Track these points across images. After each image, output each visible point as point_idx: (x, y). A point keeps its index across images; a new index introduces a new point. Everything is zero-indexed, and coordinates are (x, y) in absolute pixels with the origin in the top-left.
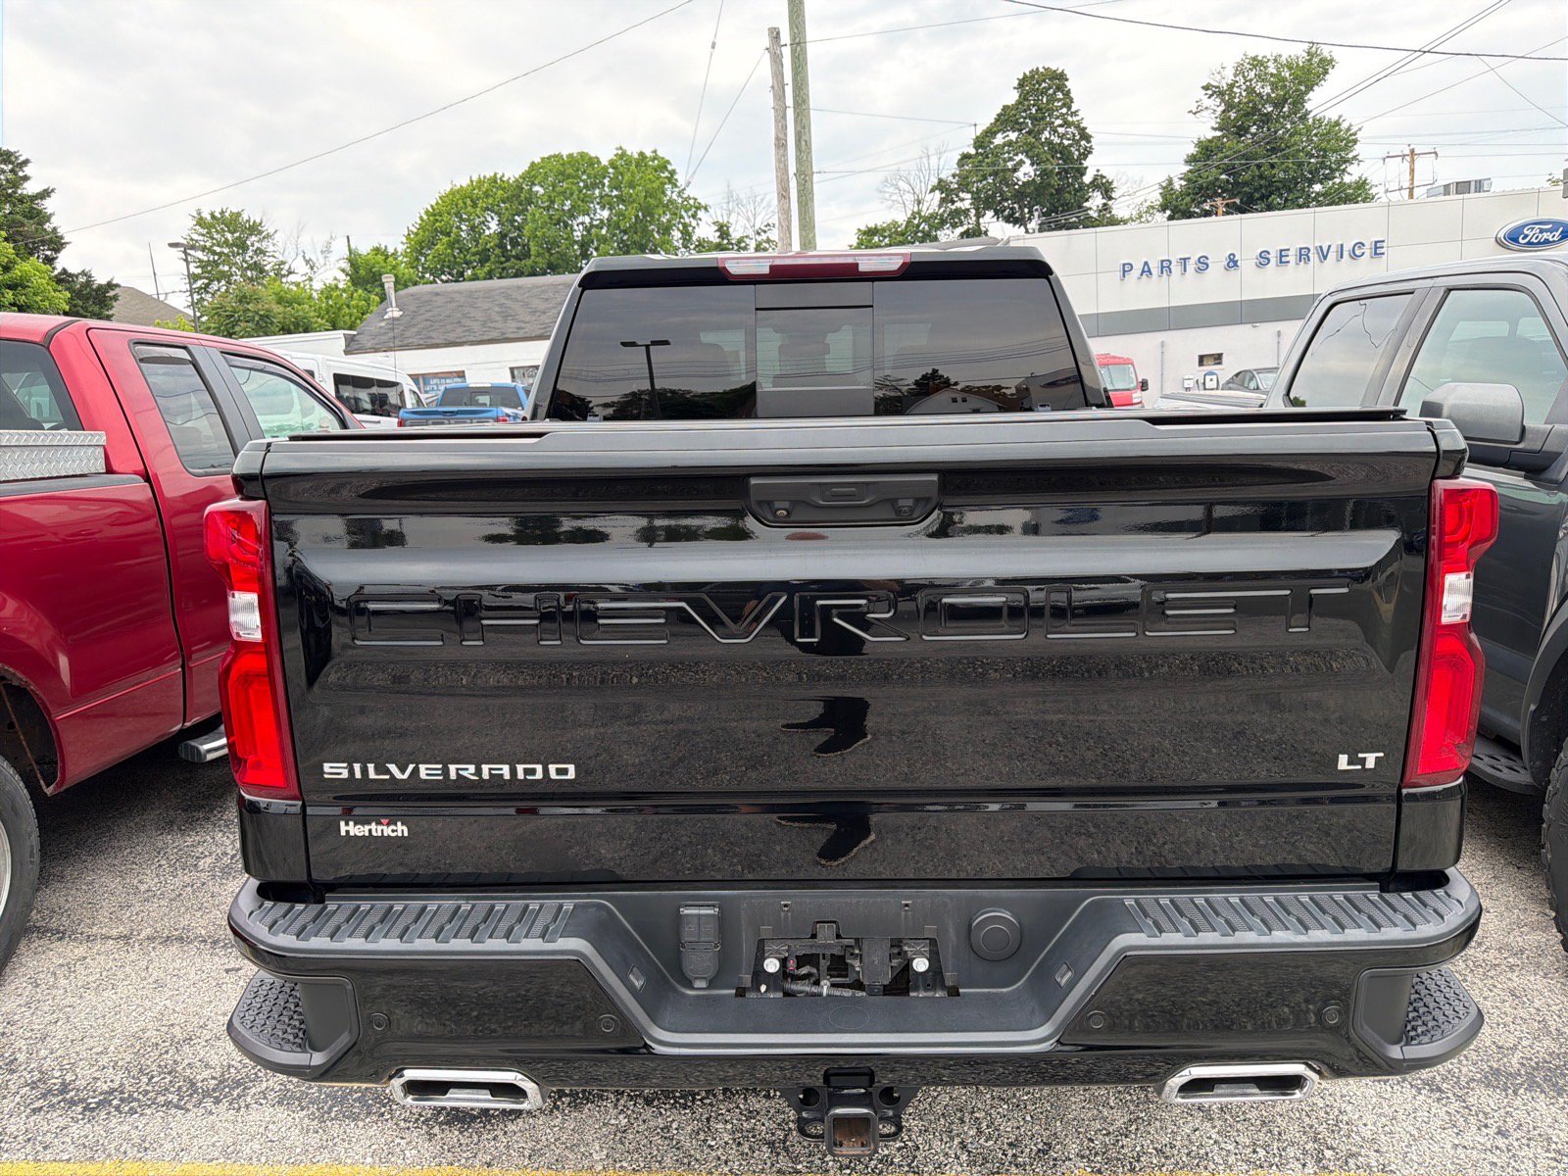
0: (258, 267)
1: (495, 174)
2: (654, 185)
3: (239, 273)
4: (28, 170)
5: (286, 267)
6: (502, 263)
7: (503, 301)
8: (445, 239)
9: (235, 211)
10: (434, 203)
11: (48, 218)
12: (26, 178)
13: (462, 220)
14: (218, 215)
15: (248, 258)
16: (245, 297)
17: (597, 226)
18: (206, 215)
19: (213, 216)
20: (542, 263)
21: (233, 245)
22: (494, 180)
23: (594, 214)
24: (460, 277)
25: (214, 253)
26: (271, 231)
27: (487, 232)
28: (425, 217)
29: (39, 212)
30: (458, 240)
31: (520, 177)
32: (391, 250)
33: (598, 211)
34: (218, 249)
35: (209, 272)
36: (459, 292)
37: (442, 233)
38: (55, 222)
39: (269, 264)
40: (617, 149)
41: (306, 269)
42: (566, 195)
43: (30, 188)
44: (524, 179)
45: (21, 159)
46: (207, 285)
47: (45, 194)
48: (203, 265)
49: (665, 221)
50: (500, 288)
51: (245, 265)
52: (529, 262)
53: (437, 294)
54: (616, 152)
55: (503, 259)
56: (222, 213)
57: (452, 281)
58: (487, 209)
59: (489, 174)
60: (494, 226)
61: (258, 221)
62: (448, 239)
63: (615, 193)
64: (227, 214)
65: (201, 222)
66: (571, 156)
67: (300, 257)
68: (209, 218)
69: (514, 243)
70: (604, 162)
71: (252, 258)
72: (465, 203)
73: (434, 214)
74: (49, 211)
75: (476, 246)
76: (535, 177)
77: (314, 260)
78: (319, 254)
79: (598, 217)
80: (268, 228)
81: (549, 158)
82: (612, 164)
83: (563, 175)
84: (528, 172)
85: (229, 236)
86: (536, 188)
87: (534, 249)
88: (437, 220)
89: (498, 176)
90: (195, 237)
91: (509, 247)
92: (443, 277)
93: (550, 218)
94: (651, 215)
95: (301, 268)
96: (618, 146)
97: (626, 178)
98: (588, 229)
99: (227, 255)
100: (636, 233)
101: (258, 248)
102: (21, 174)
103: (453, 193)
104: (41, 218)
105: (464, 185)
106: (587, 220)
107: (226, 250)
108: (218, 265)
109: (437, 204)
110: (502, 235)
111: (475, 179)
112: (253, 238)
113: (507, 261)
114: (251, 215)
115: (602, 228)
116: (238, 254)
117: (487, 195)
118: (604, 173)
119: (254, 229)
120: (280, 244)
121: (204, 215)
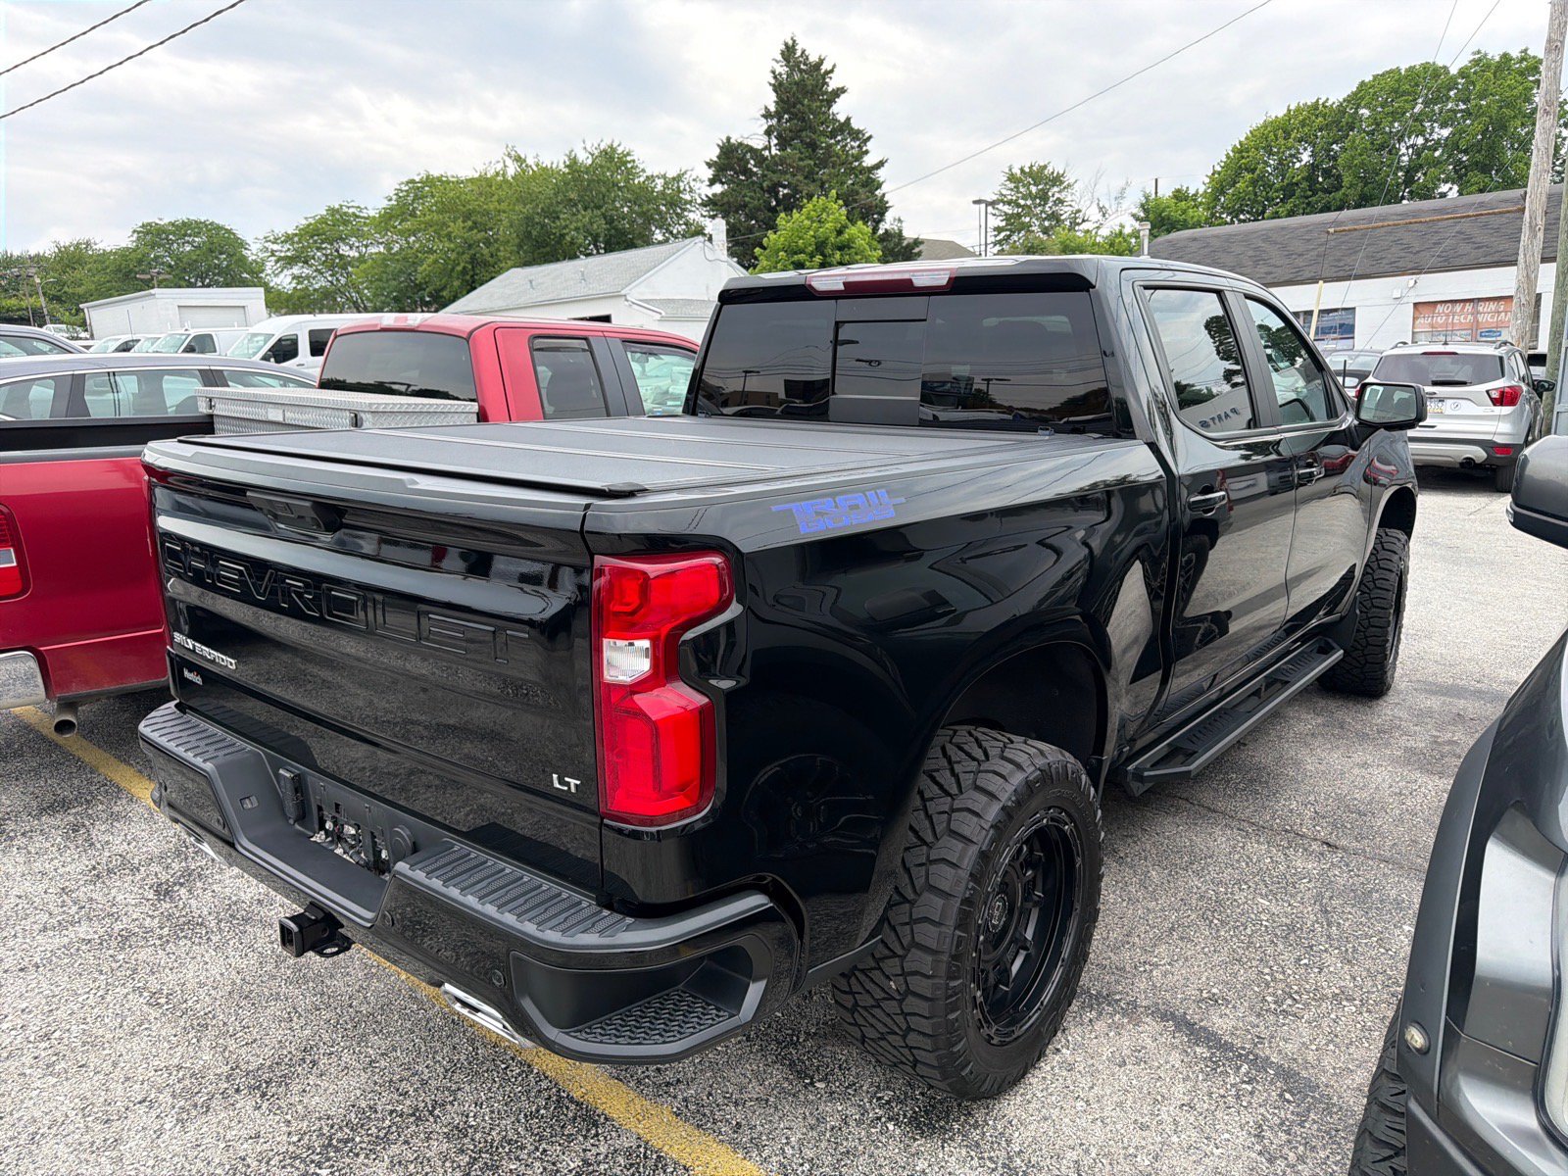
0: (1055, 217)
1: (1318, 101)
2: (1515, 92)
3: (1037, 223)
4: (870, 146)
5: (1081, 214)
6: (1307, 198)
7: (1261, 244)
8: (1248, 176)
9: (1042, 164)
10: (1243, 139)
11: (879, 186)
12: (867, 152)
13: (1271, 153)
14: (1027, 170)
15: (1047, 209)
16: (1032, 247)
17: (1429, 148)
18: (1016, 171)
19: (1022, 170)
20: (1353, 195)
21: (1036, 197)
22: (1315, 106)
23: (1430, 135)
24: (1259, 215)
25: (1018, 206)
26: (1072, 181)
27: (1297, 165)
28: (1231, 154)
29: (874, 180)
30: (1261, 177)
31: (1344, 100)
32: (1192, 192)
33: (1437, 130)
34: (1022, 202)
35: (1012, 224)
36: (1217, 236)
37: (1246, 169)
38: (884, 189)
39: (1065, 212)
40: (1474, 53)
41: (1099, 216)
42: (1397, 115)
43: (869, 161)
44: (1349, 102)
45: (867, 135)
46: (1009, 237)
47: (880, 164)
48: (1008, 218)
49: (1523, 133)
50: (1263, 230)
51: (1044, 216)
52: (1339, 195)
53: (1195, 239)
54: (1472, 57)
55: (1310, 193)
56: (1031, 167)
57: (1250, 220)
58: (1300, 141)
59: (1310, 101)
60: (1306, 157)
61: (1061, 172)
62: (1251, 176)
63: (1462, 106)
64: (1035, 168)
65: (1012, 178)
66: (1411, 69)
67: (1095, 206)
68: (1019, 172)
69: (1327, 173)
70: (1454, 71)
71: (1051, 208)
72: (1276, 136)
73: (1241, 151)
74: (881, 180)
75: (1282, 180)
76: (1362, 98)
77: (1107, 206)
78: (1113, 202)
79: (1435, 136)
80: (1069, 178)
81: (1383, 75)
82: (1463, 73)
83: (1396, 93)
84: (1355, 94)
85: (1034, 189)
86: (1362, 111)
87: (1347, 180)
88: (1243, 157)
89: (1321, 102)
90: (1004, 192)
91: (1320, 179)
92: (1242, 217)
93: (1372, 143)
94: (1504, 128)
95: (1093, 214)
96: (1476, 49)
97: (1478, 87)
98: (1418, 152)
99: (1029, 207)
100: (1479, 151)
101: (1058, 199)
102: (864, 149)
103: (1265, 125)
104: (872, 185)
105: (1280, 115)
106: (1420, 141)
107: (1029, 202)
108: (1020, 217)
109: (1246, 138)
110: (1313, 168)
111: (1292, 107)
112: (1056, 189)
113: (1314, 195)
114: (1056, 167)
115: (1436, 150)
116: (1040, 205)
117: (1303, 124)
118: (1452, 84)
119: (1057, 180)
120: (1078, 194)
121: (1014, 171)
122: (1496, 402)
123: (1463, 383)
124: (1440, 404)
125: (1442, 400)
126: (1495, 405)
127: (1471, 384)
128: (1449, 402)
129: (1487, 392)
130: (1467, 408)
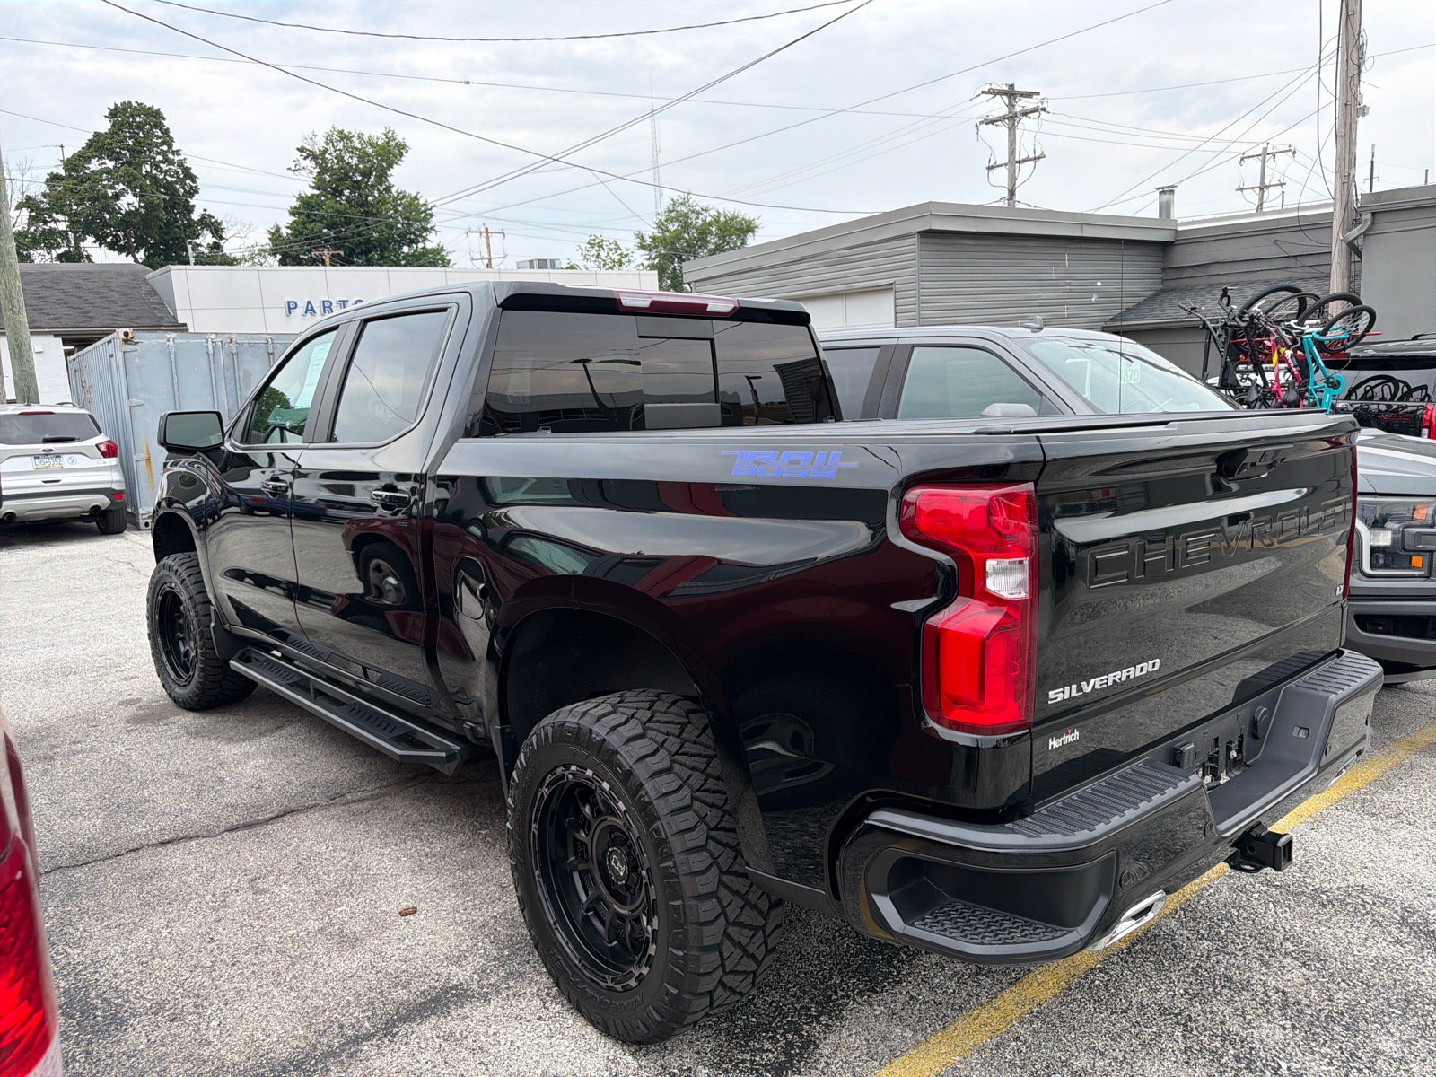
122: (105, 454)
123: (72, 440)
124: (58, 460)
125: (58, 456)
126: (104, 457)
127: (79, 440)
128: (65, 457)
129: (97, 446)
130: (82, 462)
